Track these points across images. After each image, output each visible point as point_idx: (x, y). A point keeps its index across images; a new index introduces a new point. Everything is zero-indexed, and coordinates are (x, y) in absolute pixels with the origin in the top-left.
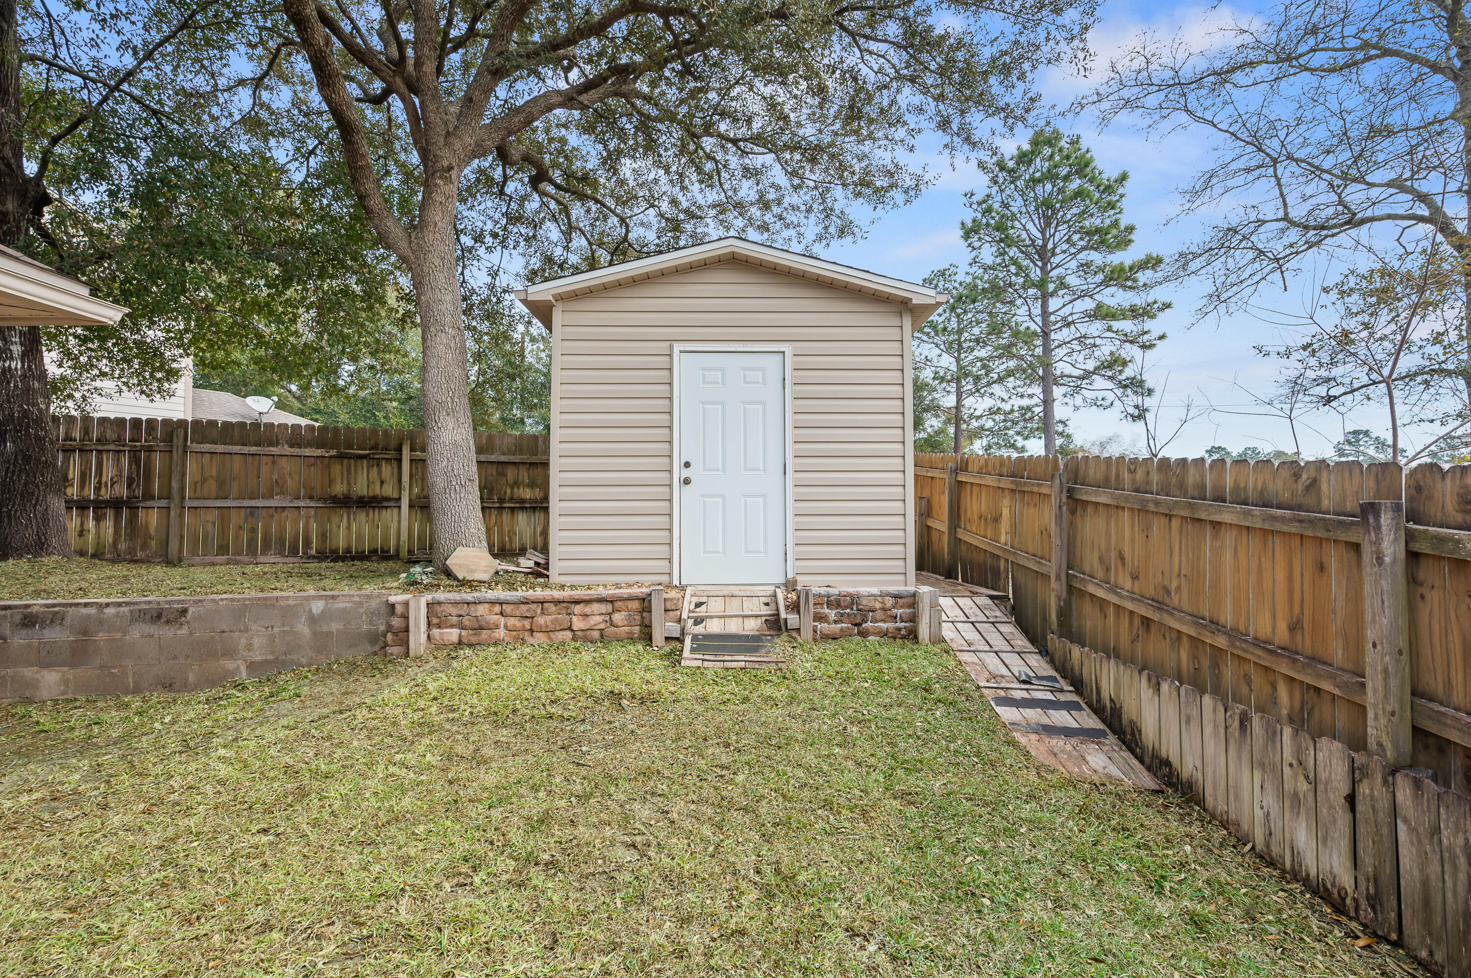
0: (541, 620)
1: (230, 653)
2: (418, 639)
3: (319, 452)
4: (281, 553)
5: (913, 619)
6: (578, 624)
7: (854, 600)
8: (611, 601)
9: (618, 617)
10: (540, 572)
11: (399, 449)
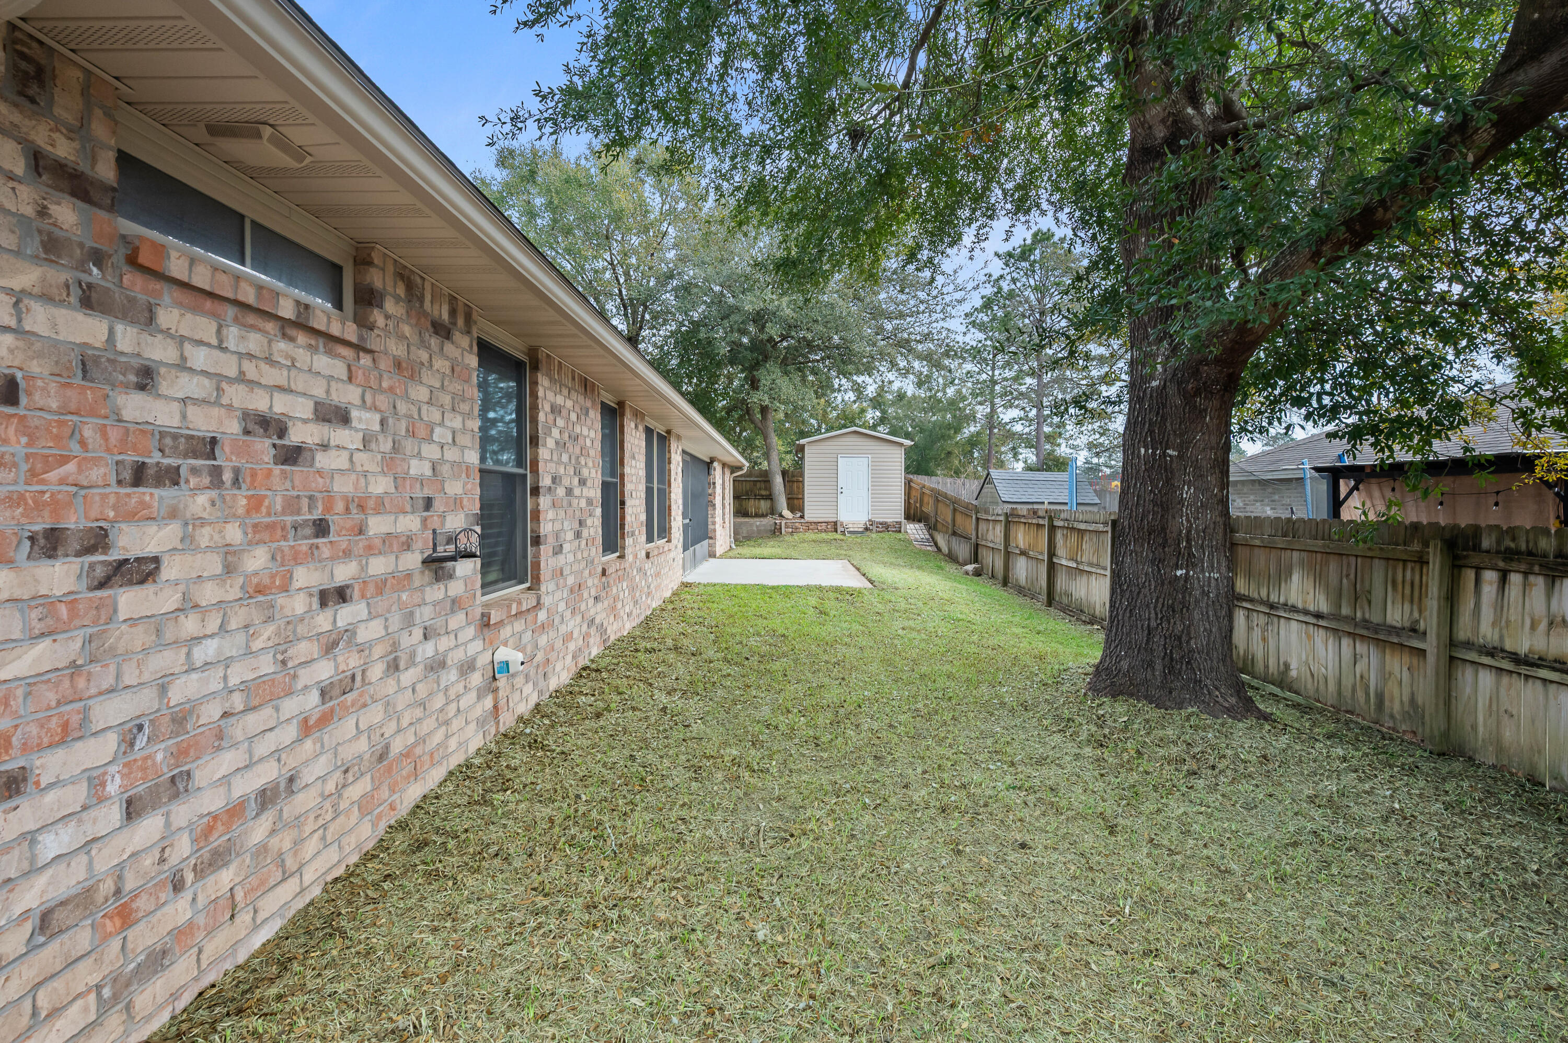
0: (811, 527)
2: (785, 530)
5: (900, 528)
6: (816, 527)
7: (885, 523)
8: (825, 523)
9: (828, 527)
10: (805, 517)
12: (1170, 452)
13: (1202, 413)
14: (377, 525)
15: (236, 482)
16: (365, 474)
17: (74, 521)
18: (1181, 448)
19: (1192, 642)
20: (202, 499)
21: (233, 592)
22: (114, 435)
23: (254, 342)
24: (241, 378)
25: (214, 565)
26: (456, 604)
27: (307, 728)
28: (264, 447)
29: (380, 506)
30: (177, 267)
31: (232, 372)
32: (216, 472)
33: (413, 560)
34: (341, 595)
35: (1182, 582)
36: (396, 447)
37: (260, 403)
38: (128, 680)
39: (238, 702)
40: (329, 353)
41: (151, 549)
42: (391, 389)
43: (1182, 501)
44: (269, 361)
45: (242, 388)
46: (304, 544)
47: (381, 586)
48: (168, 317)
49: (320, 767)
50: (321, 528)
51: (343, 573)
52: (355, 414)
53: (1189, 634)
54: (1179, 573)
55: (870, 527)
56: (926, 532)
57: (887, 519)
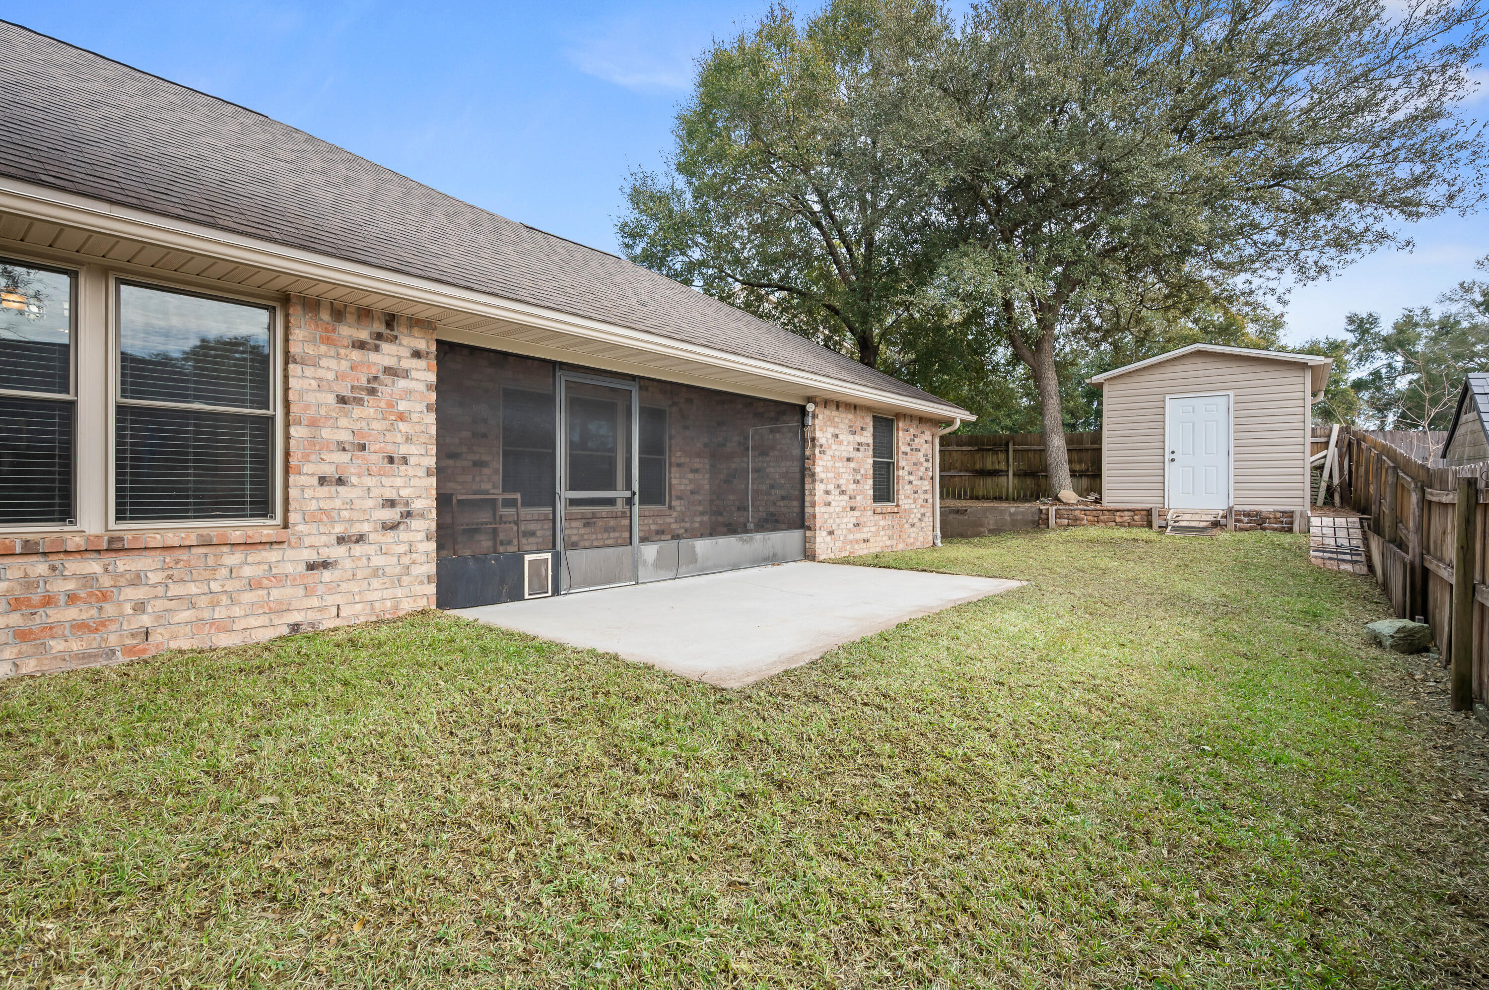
0: (1102, 518)
1: (982, 525)
2: (1052, 521)
3: (969, 448)
4: (954, 497)
5: (1292, 523)
6: (1118, 519)
7: (1257, 513)
8: (1133, 511)
9: (1136, 518)
10: (1098, 501)
11: (1007, 445)
55: (1223, 521)
56: (1357, 533)
57: (1267, 506)
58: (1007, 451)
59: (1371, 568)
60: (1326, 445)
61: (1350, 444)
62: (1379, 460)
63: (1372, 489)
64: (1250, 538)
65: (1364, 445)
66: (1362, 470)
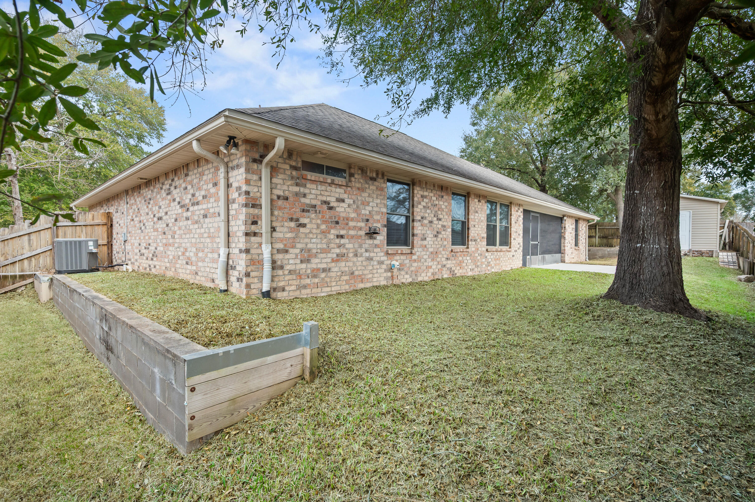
1: (596, 255)
5: (713, 254)
7: (700, 251)
11: (596, 226)
12: (636, 192)
13: (648, 173)
14: (351, 224)
15: (319, 213)
16: (349, 213)
17: (294, 217)
18: (640, 190)
19: (641, 276)
20: (313, 215)
21: (319, 232)
22: (300, 204)
23: (323, 188)
24: (321, 194)
25: (315, 226)
26: (377, 246)
27: (333, 261)
28: (325, 207)
29: (352, 219)
30: (309, 177)
31: (319, 193)
32: (316, 211)
33: (362, 233)
34: (342, 237)
35: (639, 249)
36: (358, 207)
37: (324, 199)
38: (301, 241)
39: (319, 251)
40: (340, 188)
41: (305, 222)
42: (356, 194)
43: (641, 214)
44: (326, 191)
45: (321, 196)
46: (333, 225)
47: (352, 237)
48: (308, 185)
49: (336, 269)
50: (337, 223)
51: (342, 232)
52: (346, 200)
53: (640, 272)
54: (638, 245)
55: (688, 254)
56: (735, 257)
57: (704, 249)
58: (596, 229)
59: (739, 267)
60: (723, 227)
61: (733, 227)
62: (743, 234)
63: (741, 243)
64: (699, 259)
65: (738, 228)
66: (737, 237)
